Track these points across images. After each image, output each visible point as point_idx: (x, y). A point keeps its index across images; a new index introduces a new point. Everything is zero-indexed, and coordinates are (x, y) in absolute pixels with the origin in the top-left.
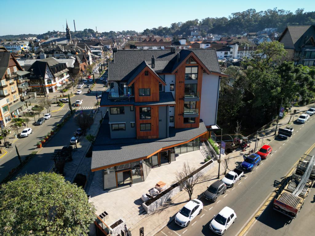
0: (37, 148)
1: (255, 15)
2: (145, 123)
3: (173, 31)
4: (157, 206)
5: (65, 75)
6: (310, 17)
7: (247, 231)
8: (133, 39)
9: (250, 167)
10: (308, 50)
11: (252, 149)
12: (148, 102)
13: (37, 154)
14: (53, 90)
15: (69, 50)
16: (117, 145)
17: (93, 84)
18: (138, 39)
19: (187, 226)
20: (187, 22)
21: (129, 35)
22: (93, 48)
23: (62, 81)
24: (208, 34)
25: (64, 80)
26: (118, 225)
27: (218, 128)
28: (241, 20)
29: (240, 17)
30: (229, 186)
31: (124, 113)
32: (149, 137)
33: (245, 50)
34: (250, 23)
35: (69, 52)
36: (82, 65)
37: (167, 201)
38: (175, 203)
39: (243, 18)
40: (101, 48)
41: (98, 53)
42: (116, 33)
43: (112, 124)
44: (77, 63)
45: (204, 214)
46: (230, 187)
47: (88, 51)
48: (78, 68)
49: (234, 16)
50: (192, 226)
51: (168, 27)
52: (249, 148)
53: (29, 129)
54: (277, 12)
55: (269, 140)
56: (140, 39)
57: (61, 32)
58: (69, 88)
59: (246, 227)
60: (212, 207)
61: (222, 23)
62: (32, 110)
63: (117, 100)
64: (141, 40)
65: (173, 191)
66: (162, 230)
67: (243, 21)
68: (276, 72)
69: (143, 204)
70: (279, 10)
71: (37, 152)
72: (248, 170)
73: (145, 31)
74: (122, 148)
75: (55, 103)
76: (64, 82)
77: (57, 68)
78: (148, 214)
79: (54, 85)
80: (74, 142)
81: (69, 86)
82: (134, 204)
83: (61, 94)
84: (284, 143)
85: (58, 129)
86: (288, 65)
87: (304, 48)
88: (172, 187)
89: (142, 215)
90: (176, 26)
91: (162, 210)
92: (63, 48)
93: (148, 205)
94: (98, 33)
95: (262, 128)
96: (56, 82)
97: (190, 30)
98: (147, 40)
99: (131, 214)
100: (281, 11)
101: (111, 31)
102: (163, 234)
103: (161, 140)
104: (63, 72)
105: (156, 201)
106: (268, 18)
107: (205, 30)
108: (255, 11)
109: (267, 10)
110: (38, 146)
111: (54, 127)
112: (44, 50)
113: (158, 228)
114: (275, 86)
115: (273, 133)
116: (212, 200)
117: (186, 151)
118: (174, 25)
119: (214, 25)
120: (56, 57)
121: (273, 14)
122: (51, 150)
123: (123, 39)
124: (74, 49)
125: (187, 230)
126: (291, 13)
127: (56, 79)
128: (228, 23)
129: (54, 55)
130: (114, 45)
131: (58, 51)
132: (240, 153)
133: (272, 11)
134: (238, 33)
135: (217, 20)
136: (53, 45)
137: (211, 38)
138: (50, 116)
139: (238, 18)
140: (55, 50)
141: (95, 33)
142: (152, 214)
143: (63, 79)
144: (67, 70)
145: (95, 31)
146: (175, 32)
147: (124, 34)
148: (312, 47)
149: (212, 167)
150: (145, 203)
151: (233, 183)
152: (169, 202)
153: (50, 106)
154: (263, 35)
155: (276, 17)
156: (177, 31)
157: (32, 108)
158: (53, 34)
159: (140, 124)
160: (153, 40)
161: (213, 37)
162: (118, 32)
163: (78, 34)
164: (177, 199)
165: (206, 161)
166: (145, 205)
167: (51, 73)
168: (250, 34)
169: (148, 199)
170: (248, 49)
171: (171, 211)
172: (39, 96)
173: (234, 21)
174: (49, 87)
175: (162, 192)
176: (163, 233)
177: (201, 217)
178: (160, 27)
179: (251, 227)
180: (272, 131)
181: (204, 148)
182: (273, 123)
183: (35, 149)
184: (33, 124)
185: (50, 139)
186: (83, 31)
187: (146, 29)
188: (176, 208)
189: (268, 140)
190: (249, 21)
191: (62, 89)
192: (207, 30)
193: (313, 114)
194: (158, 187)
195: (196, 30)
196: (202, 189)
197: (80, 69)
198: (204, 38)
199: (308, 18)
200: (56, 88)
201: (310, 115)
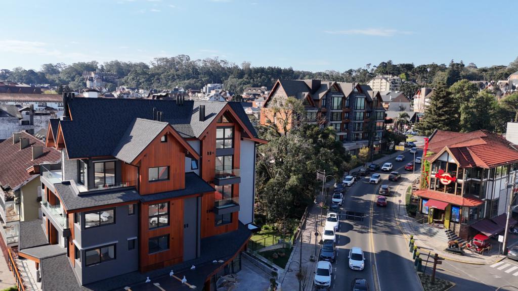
1: (191, 65)
2: (158, 235)
12: (166, 192)
27: (256, 227)
29: (168, 64)
32: (166, 263)
43: (86, 251)
49: (159, 62)
54: (219, 63)
70: (221, 61)
97: (84, 79)
100: (224, 62)
107: (113, 79)
108: (189, 59)
109: (206, 59)
121: (215, 64)
133: (212, 61)
139: (164, 66)
159: (150, 239)
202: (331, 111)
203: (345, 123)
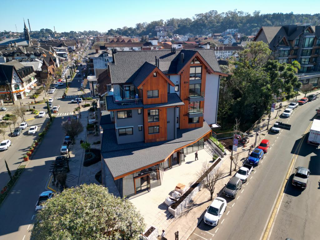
0: (23, 161)
1: (218, 17)
2: (153, 125)
3: (138, 32)
4: (182, 208)
5: (33, 79)
6: (266, 19)
7: (273, 222)
8: (99, 40)
9: (257, 162)
10: (281, 49)
11: (252, 145)
12: (157, 104)
13: (26, 167)
14: (22, 96)
15: (32, 52)
16: (127, 150)
17: (66, 89)
18: (104, 39)
19: (217, 225)
20: (152, 22)
21: (91, 36)
22: (57, 50)
23: (30, 86)
24: (175, 35)
25: (32, 85)
26: (151, 232)
27: (218, 127)
28: (204, 21)
29: (203, 18)
30: (244, 181)
31: (131, 117)
32: (158, 140)
33: (216, 50)
34: (213, 24)
35: (32, 54)
36: (50, 69)
37: (190, 202)
38: (198, 203)
39: (206, 19)
40: (66, 49)
41: (64, 55)
42: (77, 33)
43: (119, 129)
44: (44, 66)
45: (229, 211)
46: (245, 183)
47: (53, 52)
48: (47, 71)
49: (198, 17)
50: (222, 225)
51: (133, 27)
52: (248, 144)
53: (8, 141)
54: (237, 14)
55: (264, 135)
56: (106, 39)
57: (13, 33)
58: (39, 93)
59: (272, 218)
60: (234, 203)
61: (187, 23)
62: (3, 119)
63: (124, 103)
64: (108, 40)
65: (193, 192)
66: (193, 232)
67: (207, 22)
68: (264, 70)
69: (169, 208)
70: (239, 12)
71: (25, 165)
72: (255, 165)
73: (109, 31)
74: (133, 153)
75: (27, 111)
76: (33, 87)
77: (24, 72)
78: (175, 218)
79: (22, 91)
80: (65, 151)
81: (39, 91)
82: (159, 209)
83: (33, 100)
84: (277, 136)
85: (41, 138)
86: (273, 63)
87: (279, 48)
88: (192, 188)
89: (170, 219)
90: (141, 26)
91: (188, 212)
92: (24, 50)
93: (174, 209)
94: (57, 34)
95: (255, 123)
96: (25, 87)
97: (156, 31)
98: (115, 41)
99: (159, 219)
100: (241, 13)
101: (71, 31)
102: (196, 236)
103: (169, 142)
104: (31, 76)
105: (181, 203)
106: (229, 19)
107: (171, 30)
108: (217, 13)
109: (228, 12)
110: (25, 160)
111: (35, 137)
112: (2, 53)
113: (189, 231)
114: (265, 84)
115: (266, 128)
116: (233, 196)
117: (192, 151)
118: (139, 26)
119: (179, 26)
120: (18, 60)
121: (234, 15)
122: (41, 162)
123: (86, 39)
124: (38, 51)
125: (218, 229)
126: (249, 15)
127: (24, 84)
128: (193, 24)
129: (15, 58)
130: (78, 46)
131: (20, 54)
132: (242, 149)
133: (232, 12)
134: (203, 34)
135: (182, 21)
136: (13, 46)
137: (177, 39)
138: (26, 125)
139: (201, 19)
140: (16, 53)
141: (54, 33)
142: (179, 218)
143: (31, 83)
144: (34, 74)
145: (54, 31)
146: (141, 33)
147: (86, 35)
148: (285, 46)
149: (221, 164)
150: (170, 207)
151: (246, 178)
152: (192, 204)
153: (24, 114)
154: (228, 35)
155: (236, 18)
156: (143, 31)
157: (3, 117)
158: (4, 34)
159: (149, 127)
160: (121, 41)
161: (180, 38)
162: (79, 32)
163: (34, 34)
164: (198, 199)
165: (215, 160)
166: (171, 209)
167: (18, 78)
168: (216, 34)
169: (173, 202)
170: (219, 49)
171: (197, 212)
172: (7, 104)
173: (198, 22)
174: (17, 94)
175: (184, 194)
176: (196, 234)
177: (227, 214)
178: (124, 28)
179: (275, 218)
180: (264, 126)
181: (208, 147)
182: (262, 118)
183: (22, 163)
184: (8, 135)
185: (36, 150)
186: (40, 31)
187: (110, 29)
188: (200, 209)
189: (262, 134)
190: (212, 22)
191: (31, 94)
192: (173, 30)
193: (294, 108)
194: (179, 190)
195: (162, 30)
196: (219, 187)
197: (49, 72)
198: (171, 39)
199: (265, 19)
200: (24, 93)
201: (293, 109)
202: (302, 49)
203: (314, 57)
